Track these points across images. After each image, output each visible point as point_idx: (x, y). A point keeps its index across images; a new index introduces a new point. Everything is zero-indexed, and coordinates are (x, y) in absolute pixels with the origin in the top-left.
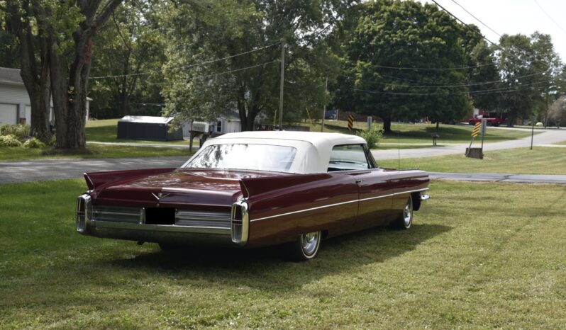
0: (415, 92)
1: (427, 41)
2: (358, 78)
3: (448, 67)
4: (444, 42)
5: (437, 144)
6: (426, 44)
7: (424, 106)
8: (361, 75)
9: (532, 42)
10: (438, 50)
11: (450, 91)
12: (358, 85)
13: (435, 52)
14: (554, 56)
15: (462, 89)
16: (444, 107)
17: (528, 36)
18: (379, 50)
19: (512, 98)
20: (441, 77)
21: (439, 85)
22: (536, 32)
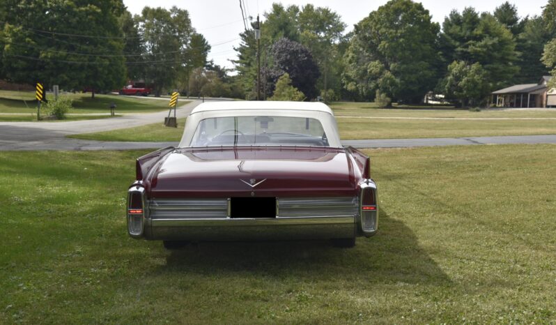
0: (72, 60)
1: (83, 9)
2: (8, 43)
3: (104, 35)
4: (99, 11)
5: (115, 114)
6: (82, 10)
7: (84, 75)
8: (10, 40)
9: (172, 16)
10: (94, 18)
11: (110, 61)
12: (8, 50)
13: (91, 19)
14: (191, 31)
15: (121, 59)
16: (105, 77)
17: (168, 10)
18: (30, 14)
19: (158, 69)
20: (99, 46)
21: (97, 54)
22: (174, 7)
